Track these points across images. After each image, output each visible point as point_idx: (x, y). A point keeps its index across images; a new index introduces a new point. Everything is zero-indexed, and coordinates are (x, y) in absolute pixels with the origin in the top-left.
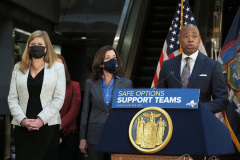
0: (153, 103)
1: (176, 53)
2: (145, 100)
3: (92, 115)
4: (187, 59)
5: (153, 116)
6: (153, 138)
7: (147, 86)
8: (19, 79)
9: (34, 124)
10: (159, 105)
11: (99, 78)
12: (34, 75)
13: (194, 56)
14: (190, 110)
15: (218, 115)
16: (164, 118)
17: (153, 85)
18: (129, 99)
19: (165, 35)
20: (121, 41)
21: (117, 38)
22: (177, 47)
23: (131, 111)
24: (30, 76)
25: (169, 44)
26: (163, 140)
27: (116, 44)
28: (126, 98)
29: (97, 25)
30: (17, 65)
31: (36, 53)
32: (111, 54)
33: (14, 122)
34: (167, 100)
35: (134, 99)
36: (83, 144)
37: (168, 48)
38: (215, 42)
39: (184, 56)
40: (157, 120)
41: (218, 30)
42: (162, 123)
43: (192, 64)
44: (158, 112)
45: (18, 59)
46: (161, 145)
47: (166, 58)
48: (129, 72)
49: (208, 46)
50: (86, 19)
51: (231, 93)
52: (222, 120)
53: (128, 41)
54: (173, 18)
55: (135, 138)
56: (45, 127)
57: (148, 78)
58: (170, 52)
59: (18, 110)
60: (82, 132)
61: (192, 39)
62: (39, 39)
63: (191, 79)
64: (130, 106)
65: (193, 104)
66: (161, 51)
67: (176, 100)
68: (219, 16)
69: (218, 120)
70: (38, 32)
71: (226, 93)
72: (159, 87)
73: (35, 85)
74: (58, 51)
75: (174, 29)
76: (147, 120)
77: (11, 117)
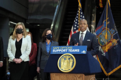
0: (68, 52)
1: (77, 31)
2: (64, 51)
3: (42, 57)
4: (82, 33)
5: (68, 57)
6: (68, 66)
7: (65, 45)
8: (12, 42)
9: (18, 61)
10: (70, 53)
11: (44, 41)
12: (18, 41)
13: (85, 32)
14: (83, 55)
15: (94, 56)
16: (72, 58)
17: (68, 44)
18: (57, 51)
19: (72, 24)
20: (54, 26)
21: (52, 25)
22: (77, 29)
23: (58, 55)
24: (16, 41)
25: (74, 27)
26: (72, 67)
27: (52, 27)
28: (56, 50)
29: (44, 20)
30: (11, 37)
31: (19, 32)
32: (49, 32)
33: (10, 60)
34: (73, 51)
35: (59, 50)
36: (38, 69)
37: (74, 29)
38: (93, 26)
39: (81, 32)
40: (69, 59)
41: (94, 22)
42: (71, 60)
43: (84, 36)
44: (69, 55)
45: (12, 34)
46: (71, 69)
47: (73, 33)
48: (57, 39)
49: (90, 28)
50: (39, 17)
51: (100, 47)
52: (96, 58)
53: (57, 26)
54: (76, 17)
55: (60, 66)
56: (23, 62)
57: (65, 41)
58: (74, 31)
59: (12, 55)
60: (38, 64)
61: (83, 25)
62: (20, 26)
63: (83, 42)
64: (58, 53)
65: (84, 52)
66: (71, 31)
67: (77, 51)
68: (94, 16)
69: (95, 59)
70: (19, 23)
71: (98, 48)
72: (70, 45)
73: (19, 45)
74: (28, 31)
75: (76, 21)
76: (65, 59)
77: (9, 58)
